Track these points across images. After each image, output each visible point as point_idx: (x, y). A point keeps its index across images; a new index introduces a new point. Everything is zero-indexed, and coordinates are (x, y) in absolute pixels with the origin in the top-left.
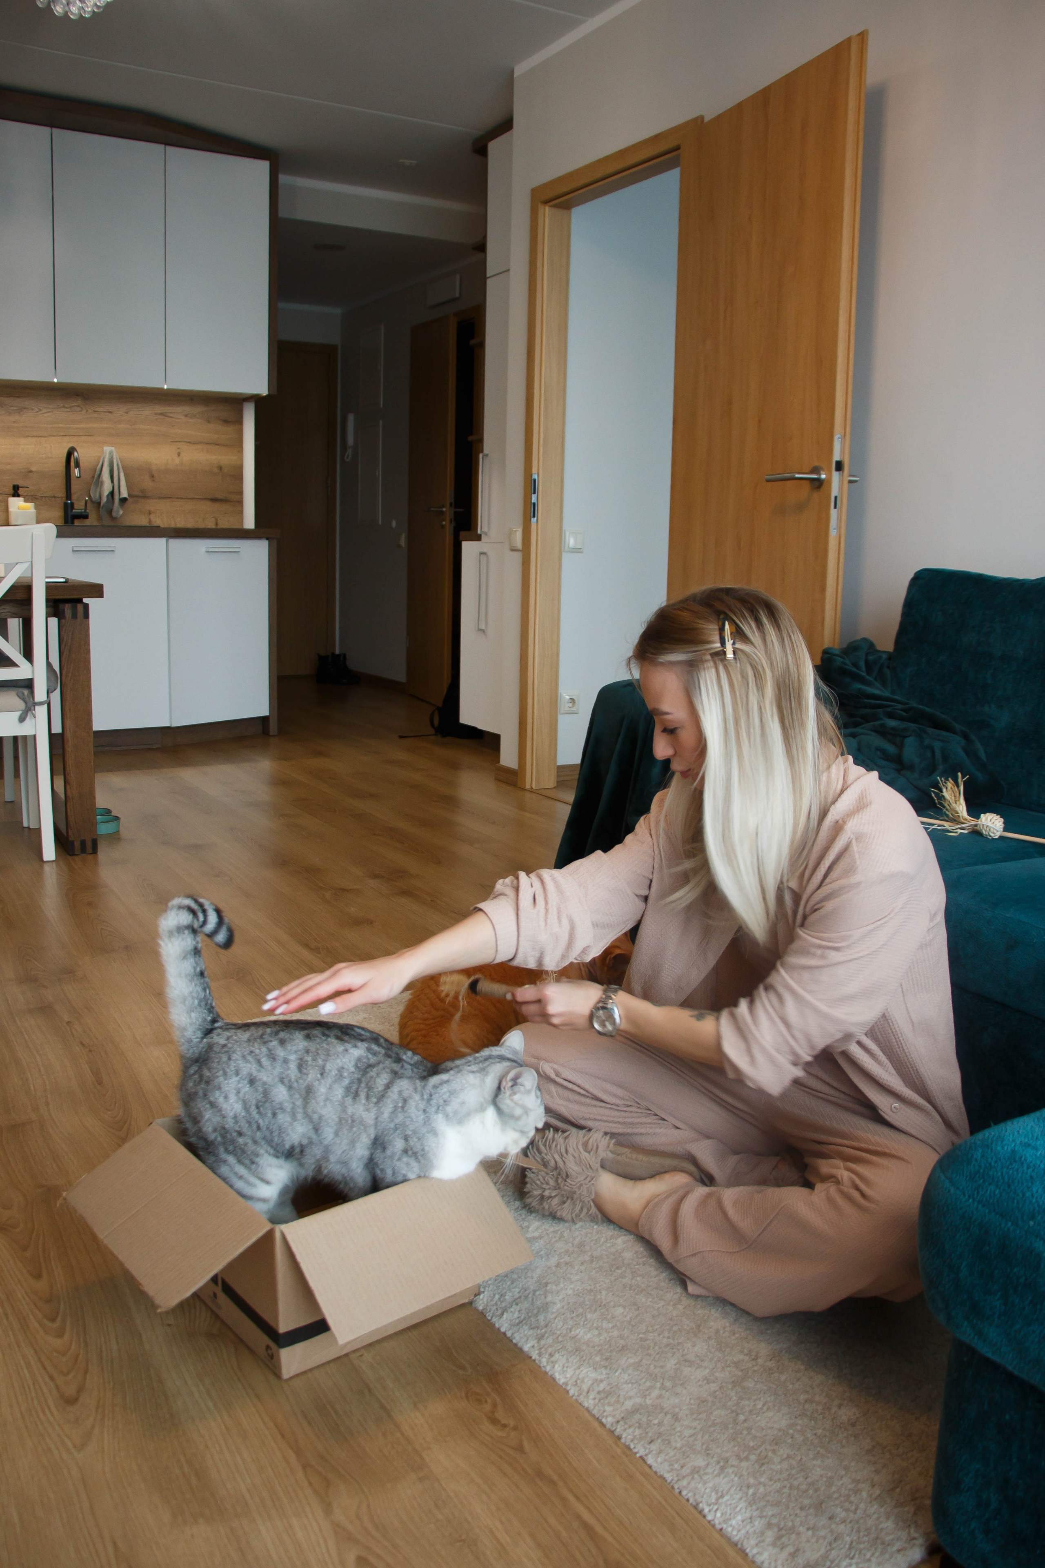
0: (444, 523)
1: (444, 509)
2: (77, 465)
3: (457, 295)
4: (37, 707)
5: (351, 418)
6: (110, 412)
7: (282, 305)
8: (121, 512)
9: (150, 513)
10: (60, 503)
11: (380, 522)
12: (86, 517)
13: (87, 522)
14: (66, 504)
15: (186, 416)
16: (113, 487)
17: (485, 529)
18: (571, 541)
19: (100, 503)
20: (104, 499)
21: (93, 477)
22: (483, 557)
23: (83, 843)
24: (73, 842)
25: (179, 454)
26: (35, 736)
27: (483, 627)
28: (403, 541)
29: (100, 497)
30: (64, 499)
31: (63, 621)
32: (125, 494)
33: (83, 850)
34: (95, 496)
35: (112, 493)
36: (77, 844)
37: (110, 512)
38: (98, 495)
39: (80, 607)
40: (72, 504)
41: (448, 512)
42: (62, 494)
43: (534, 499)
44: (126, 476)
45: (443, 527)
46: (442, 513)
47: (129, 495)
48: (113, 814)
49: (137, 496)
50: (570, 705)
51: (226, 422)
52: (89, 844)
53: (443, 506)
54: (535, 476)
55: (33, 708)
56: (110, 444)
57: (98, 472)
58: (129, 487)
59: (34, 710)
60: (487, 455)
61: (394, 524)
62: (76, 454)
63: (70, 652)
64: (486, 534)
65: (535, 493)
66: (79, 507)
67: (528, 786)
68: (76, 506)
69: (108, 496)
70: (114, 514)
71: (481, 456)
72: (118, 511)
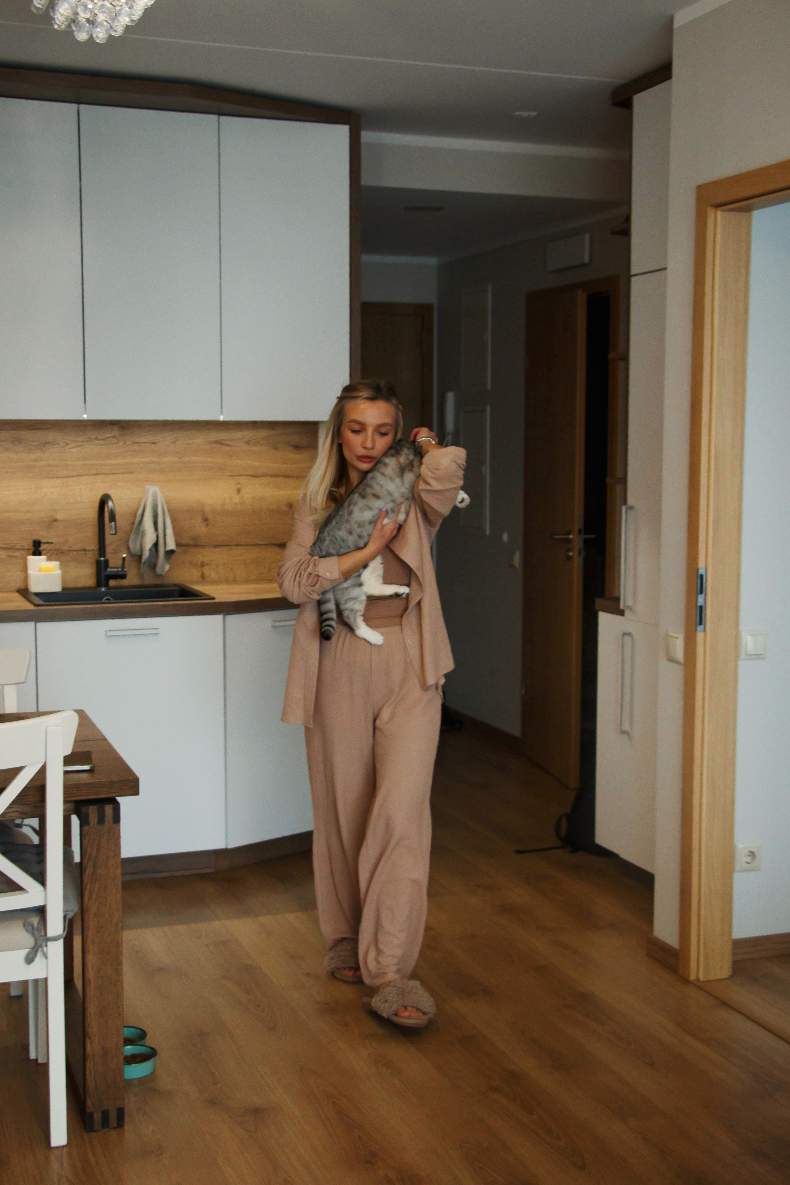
0: (571, 554)
1: (571, 537)
2: (113, 518)
3: (587, 260)
4: (49, 943)
5: (450, 397)
6: (154, 443)
7: (365, 258)
8: (167, 567)
9: (203, 565)
10: (92, 557)
11: (488, 532)
12: (123, 577)
13: (125, 582)
14: (98, 563)
15: (247, 443)
16: (157, 537)
17: (630, 603)
18: (749, 642)
19: (140, 557)
20: (146, 554)
21: (133, 524)
22: (627, 639)
23: (105, 1115)
24: (92, 1114)
25: (239, 491)
26: (46, 979)
27: (626, 727)
28: (517, 560)
29: (142, 549)
30: (97, 556)
31: (86, 828)
32: (171, 545)
33: (105, 1123)
34: (134, 547)
35: (156, 545)
36: (97, 1117)
37: (153, 566)
38: (138, 547)
39: (109, 809)
40: (106, 562)
41: (577, 539)
42: (93, 545)
43: (700, 600)
44: (174, 521)
45: (569, 558)
46: (569, 541)
47: (178, 545)
48: (148, 1041)
49: (187, 545)
50: (749, 859)
51: (297, 447)
52: (113, 1116)
53: (569, 533)
54: (702, 571)
55: (44, 944)
56: (153, 482)
57: (138, 518)
58: (176, 534)
59: (46, 946)
60: (632, 508)
61: (505, 537)
62: (110, 504)
63: (94, 866)
64: (630, 608)
65: (701, 593)
66: (114, 563)
67: (693, 977)
68: (111, 565)
69: (150, 550)
70: (159, 571)
71: (624, 508)
72: (163, 566)
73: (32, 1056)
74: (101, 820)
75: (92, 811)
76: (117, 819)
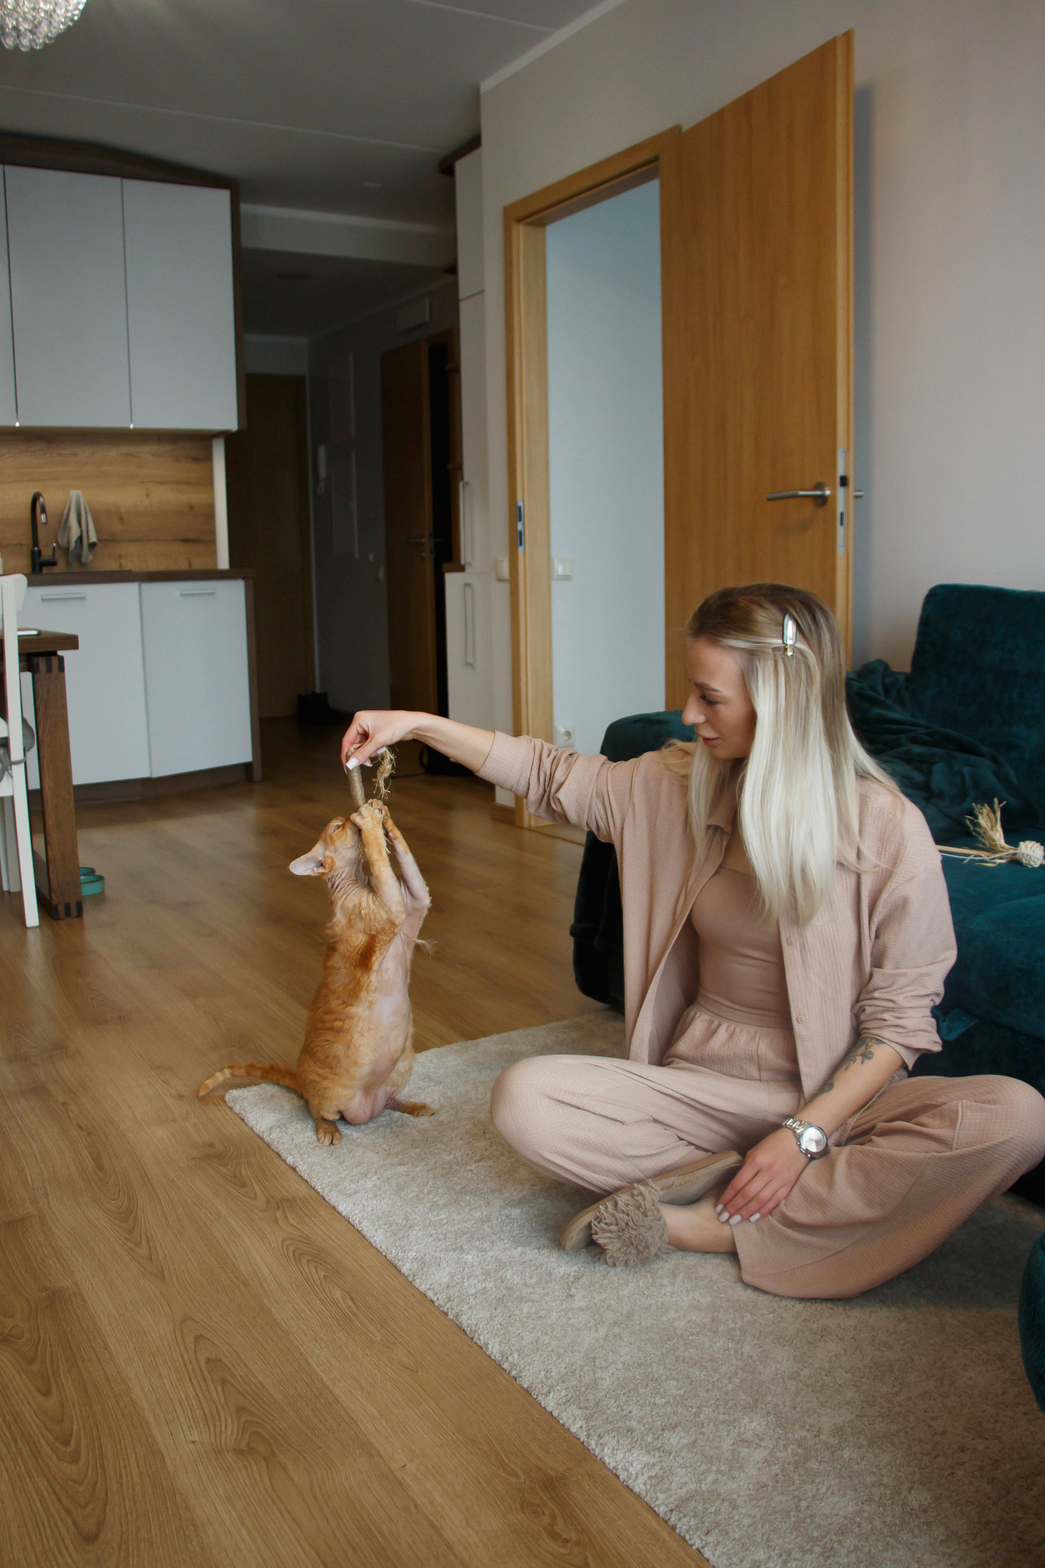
0: (424, 554)
1: (423, 540)
2: (43, 510)
3: (427, 318)
4: (14, 767)
5: (322, 450)
6: (75, 455)
7: (248, 337)
8: (91, 558)
9: (120, 557)
10: (26, 551)
11: (357, 556)
12: (53, 564)
13: (56, 569)
14: (33, 553)
15: (154, 455)
16: (81, 532)
17: (469, 559)
18: (559, 569)
19: (68, 549)
20: (73, 545)
21: (60, 522)
22: (469, 591)
23: (67, 907)
24: (56, 906)
25: (148, 495)
26: (12, 798)
27: (471, 660)
28: (382, 574)
29: (69, 543)
30: (31, 546)
31: (37, 676)
32: (93, 538)
33: (68, 913)
34: (63, 541)
35: (80, 539)
36: (61, 908)
37: (79, 557)
38: (65, 541)
39: (55, 661)
40: (40, 552)
41: (428, 543)
42: (28, 540)
43: (520, 526)
44: (94, 520)
45: (423, 559)
46: (422, 544)
47: (99, 540)
48: (97, 873)
49: (105, 540)
50: (566, 738)
51: (195, 460)
52: (74, 908)
53: (422, 537)
54: (520, 503)
55: (9, 768)
56: (76, 487)
57: (65, 517)
58: (97, 531)
59: (11, 769)
60: (467, 483)
61: (371, 557)
62: (41, 499)
63: (46, 707)
64: (470, 564)
65: (520, 520)
66: (47, 554)
67: (526, 824)
68: (43, 553)
69: (76, 542)
70: (84, 560)
71: (461, 484)
72: (87, 556)
73: (5, 888)
74: (49, 669)
75: (42, 663)
76: (62, 668)
